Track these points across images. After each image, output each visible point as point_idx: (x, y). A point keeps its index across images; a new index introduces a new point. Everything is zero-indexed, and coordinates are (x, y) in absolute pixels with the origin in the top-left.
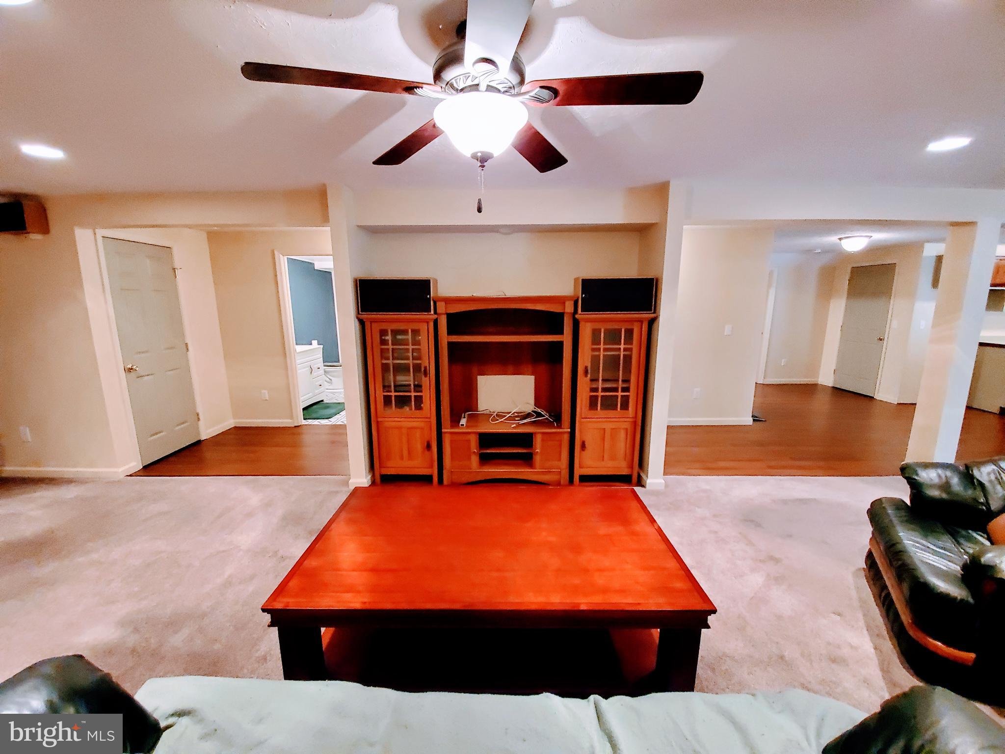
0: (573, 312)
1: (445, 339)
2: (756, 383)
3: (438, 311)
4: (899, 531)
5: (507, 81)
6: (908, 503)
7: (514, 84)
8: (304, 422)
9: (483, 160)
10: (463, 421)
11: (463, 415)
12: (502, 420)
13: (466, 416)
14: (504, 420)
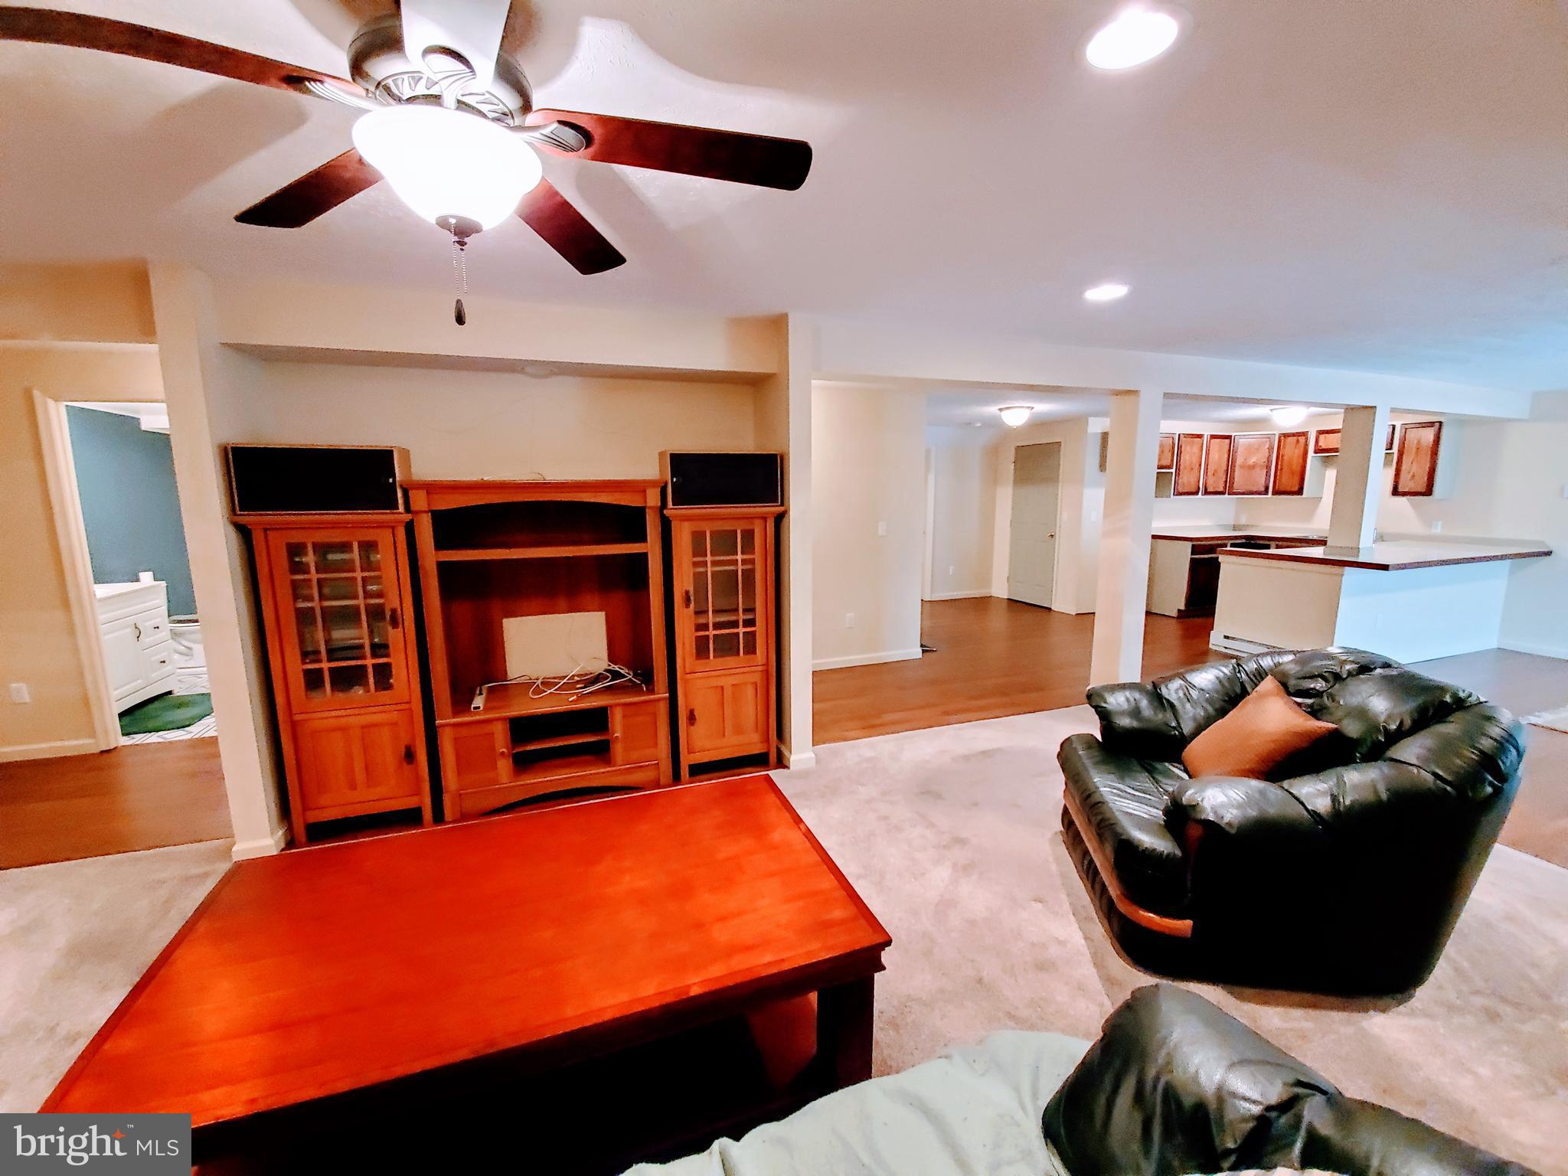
0: (659, 504)
1: (430, 557)
2: (922, 600)
3: (414, 507)
4: (1093, 777)
5: (496, 101)
6: (1100, 738)
7: (511, 108)
8: (125, 741)
9: (463, 232)
10: (479, 702)
11: (479, 688)
12: (552, 691)
13: (484, 692)
14: (556, 690)
